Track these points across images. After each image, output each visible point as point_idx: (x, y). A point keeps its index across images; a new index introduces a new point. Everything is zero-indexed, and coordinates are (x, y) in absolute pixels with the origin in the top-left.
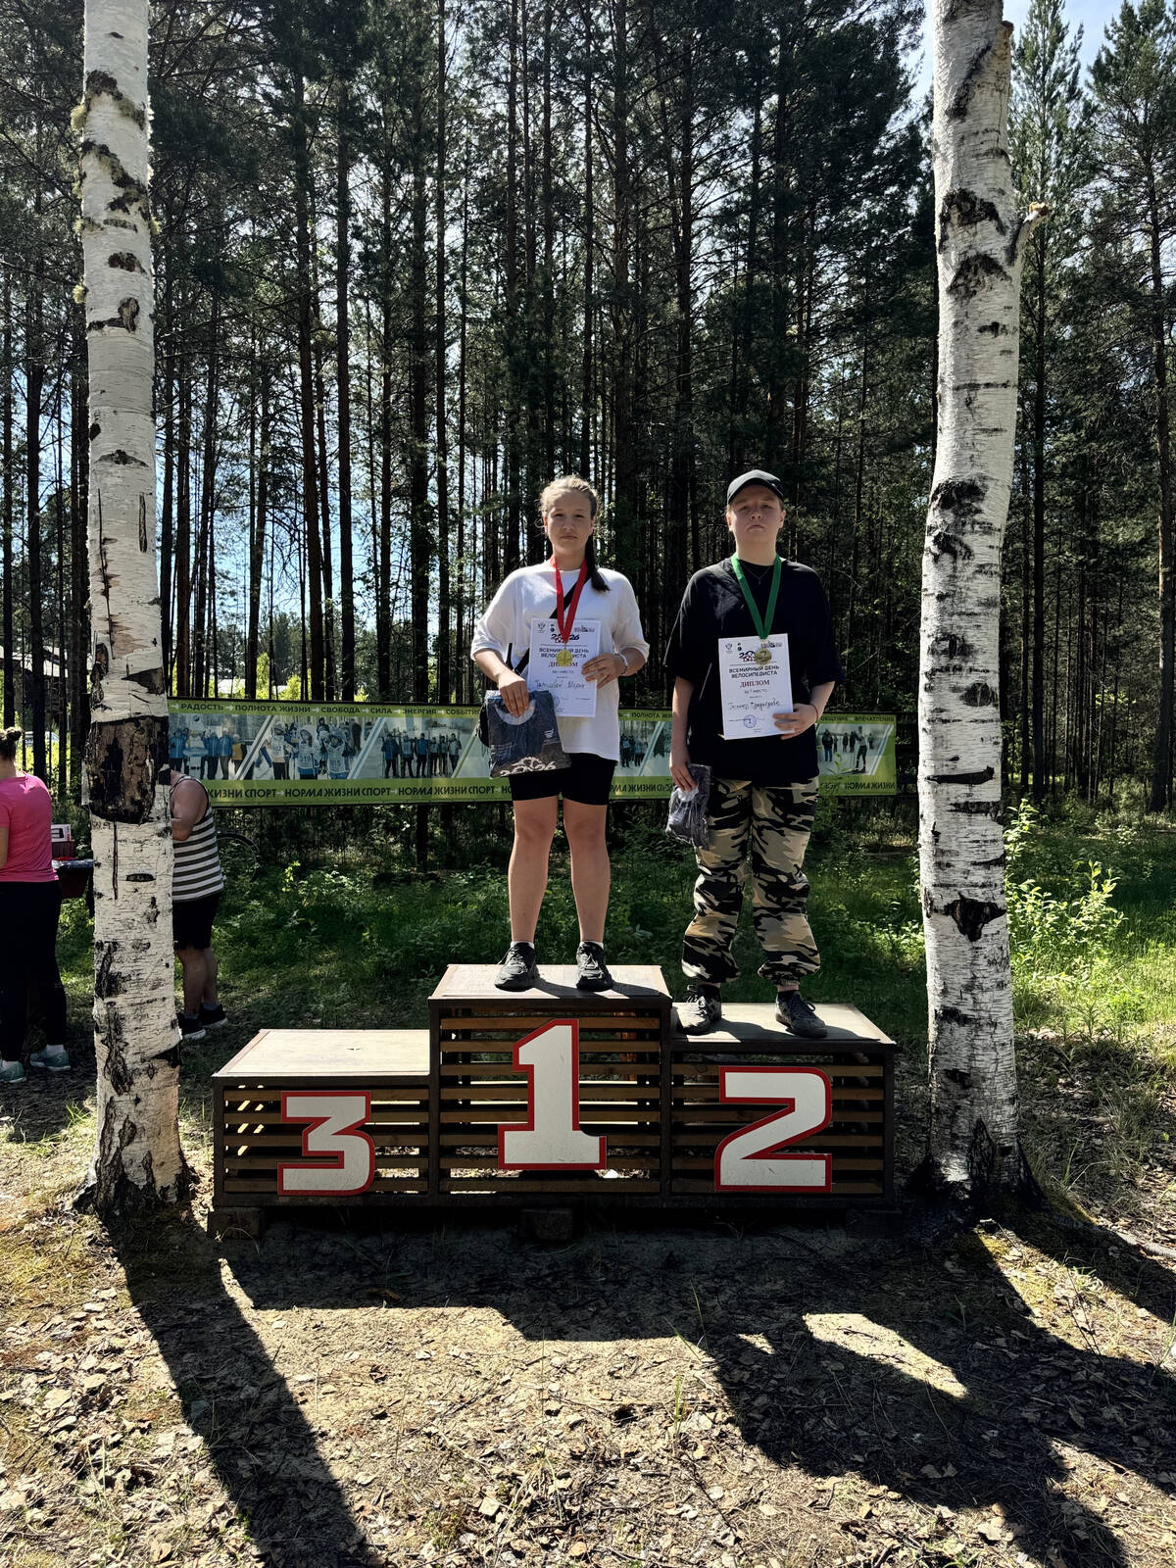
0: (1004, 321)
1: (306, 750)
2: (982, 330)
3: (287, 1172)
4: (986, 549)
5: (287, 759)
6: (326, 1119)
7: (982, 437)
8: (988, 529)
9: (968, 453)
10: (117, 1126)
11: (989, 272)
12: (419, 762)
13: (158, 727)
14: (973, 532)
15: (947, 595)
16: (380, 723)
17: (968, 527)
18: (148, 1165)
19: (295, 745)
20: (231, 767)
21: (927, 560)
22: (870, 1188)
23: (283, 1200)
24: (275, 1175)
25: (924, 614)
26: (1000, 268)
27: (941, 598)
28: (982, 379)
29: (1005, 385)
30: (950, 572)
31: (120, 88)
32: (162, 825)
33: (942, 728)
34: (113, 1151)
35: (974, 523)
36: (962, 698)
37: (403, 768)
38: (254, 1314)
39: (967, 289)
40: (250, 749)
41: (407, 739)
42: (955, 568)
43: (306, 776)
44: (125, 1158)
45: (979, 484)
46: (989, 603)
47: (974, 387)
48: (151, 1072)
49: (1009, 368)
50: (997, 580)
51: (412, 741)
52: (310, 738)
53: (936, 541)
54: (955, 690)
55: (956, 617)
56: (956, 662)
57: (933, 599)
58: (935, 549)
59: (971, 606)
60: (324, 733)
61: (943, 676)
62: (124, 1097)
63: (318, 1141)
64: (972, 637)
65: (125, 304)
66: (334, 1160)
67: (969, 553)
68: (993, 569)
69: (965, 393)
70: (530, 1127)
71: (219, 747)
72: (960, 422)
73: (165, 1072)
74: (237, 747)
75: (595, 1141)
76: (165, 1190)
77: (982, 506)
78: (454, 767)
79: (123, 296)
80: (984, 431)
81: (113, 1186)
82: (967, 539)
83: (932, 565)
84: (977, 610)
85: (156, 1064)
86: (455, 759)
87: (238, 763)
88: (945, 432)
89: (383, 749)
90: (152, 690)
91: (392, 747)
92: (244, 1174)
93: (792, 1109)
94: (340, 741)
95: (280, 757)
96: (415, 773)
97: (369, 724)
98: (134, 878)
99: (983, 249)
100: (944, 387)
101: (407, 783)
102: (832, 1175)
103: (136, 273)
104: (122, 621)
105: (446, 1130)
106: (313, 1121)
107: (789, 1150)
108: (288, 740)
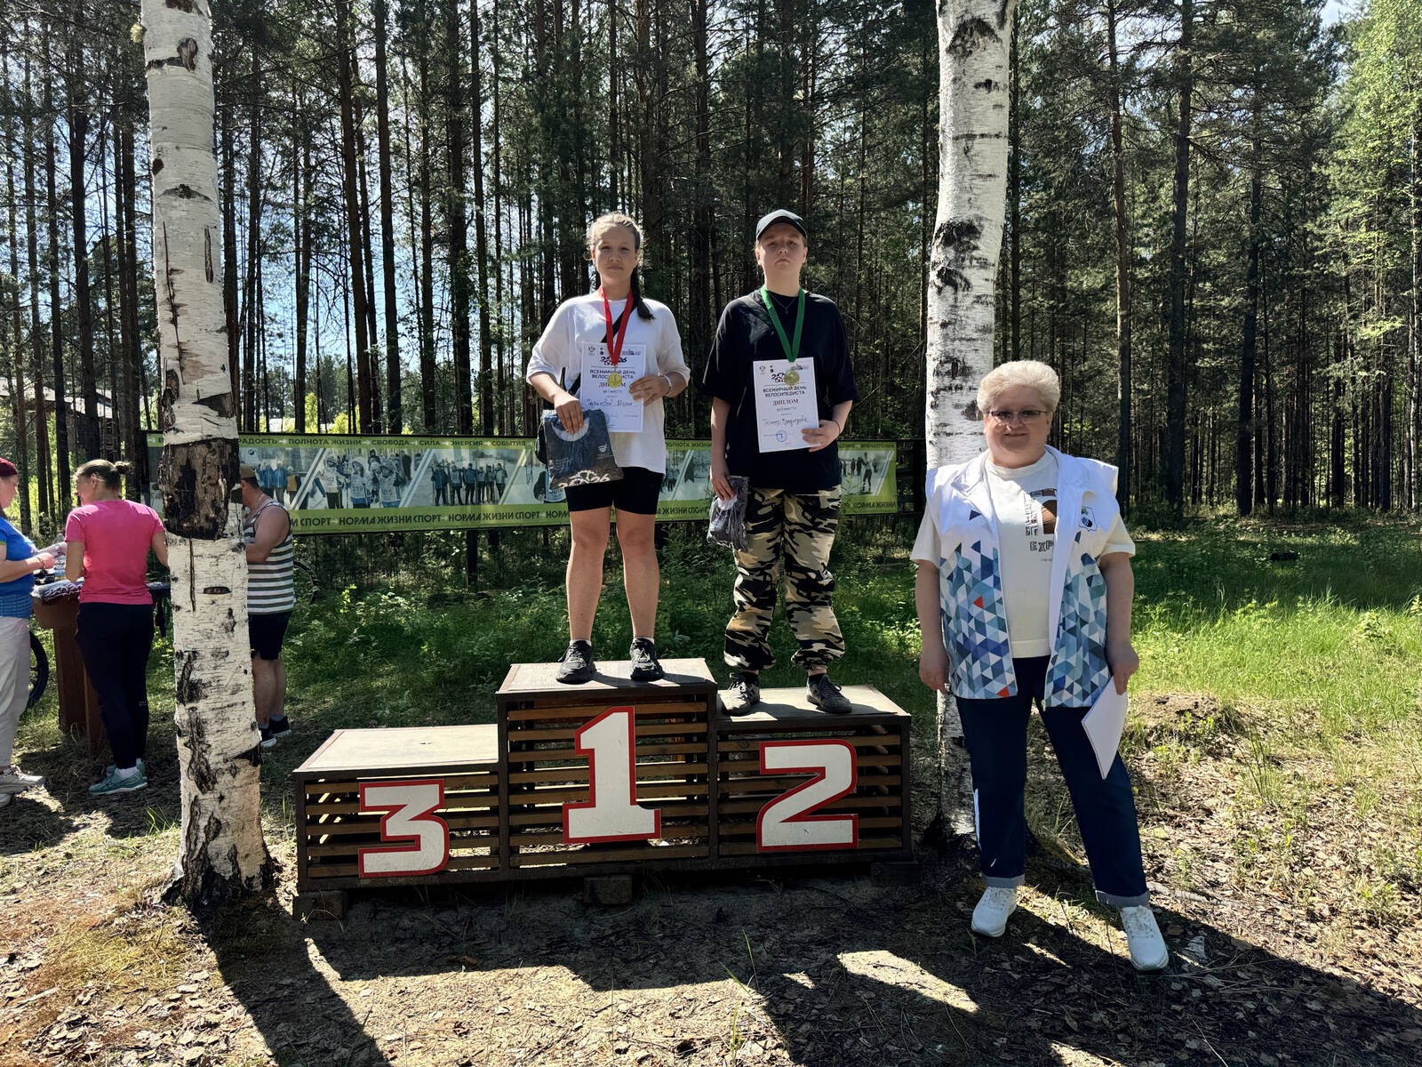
0: (995, 79)
1: (358, 481)
2: (977, 86)
3: (366, 856)
4: (982, 281)
5: (340, 490)
6: (401, 807)
7: (978, 182)
8: (984, 264)
9: (966, 196)
10: (203, 823)
11: (982, 34)
12: (467, 490)
13: (229, 449)
14: (971, 266)
15: (950, 323)
16: (429, 454)
17: (967, 262)
18: (233, 857)
19: (347, 476)
20: (287, 497)
21: (931, 292)
22: (892, 842)
23: (365, 882)
24: (356, 860)
25: (929, 340)
26: (992, 32)
27: (944, 325)
28: (978, 130)
29: (997, 136)
30: (951, 301)
33: (945, 439)
34: (199, 846)
35: (972, 258)
36: (963, 413)
37: (453, 497)
38: (342, 985)
39: (964, 48)
40: (304, 480)
41: (455, 470)
42: (956, 299)
43: (359, 504)
44: (211, 851)
45: (976, 224)
46: (985, 330)
47: (971, 137)
48: (234, 771)
49: (999, 121)
50: (992, 309)
51: (460, 470)
52: (362, 470)
53: (939, 275)
54: (957, 406)
55: (957, 342)
56: (958, 381)
57: (937, 327)
58: (938, 282)
59: (970, 332)
60: (375, 464)
61: (947, 394)
62: (209, 796)
63: (394, 828)
64: (972, 360)
65: (184, 44)
66: (412, 843)
67: (968, 285)
68: (989, 299)
69: (963, 142)
70: (592, 804)
71: (274, 479)
72: (959, 169)
73: (248, 771)
74: (291, 479)
75: (651, 813)
76: (250, 879)
77: (979, 243)
78: (501, 495)
79: (182, 36)
80: (980, 176)
81: (200, 878)
82: (967, 273)
83: (936, 297)
84: (975, 336)
85: (238, 763)
86: (501, 487)
87: (292, 494)
88: (946, 177)
89: (433, 479)
90: (222, 414)
91: (441, 477)
92: (326, 861)
93: (823, 776)
94: (391, 472)
95: (334, 488)
96: (464, 502)
97: (418, 455)
98: (211, 591)
99: (977, 14)
100: (944, 137)
101: (456, 510)
102: (859, 832)
103: (194, 14)
104: (190, 347)
105: (516, 811)
106: (392, 809)
107: (821, 813)
108: (340, 471)
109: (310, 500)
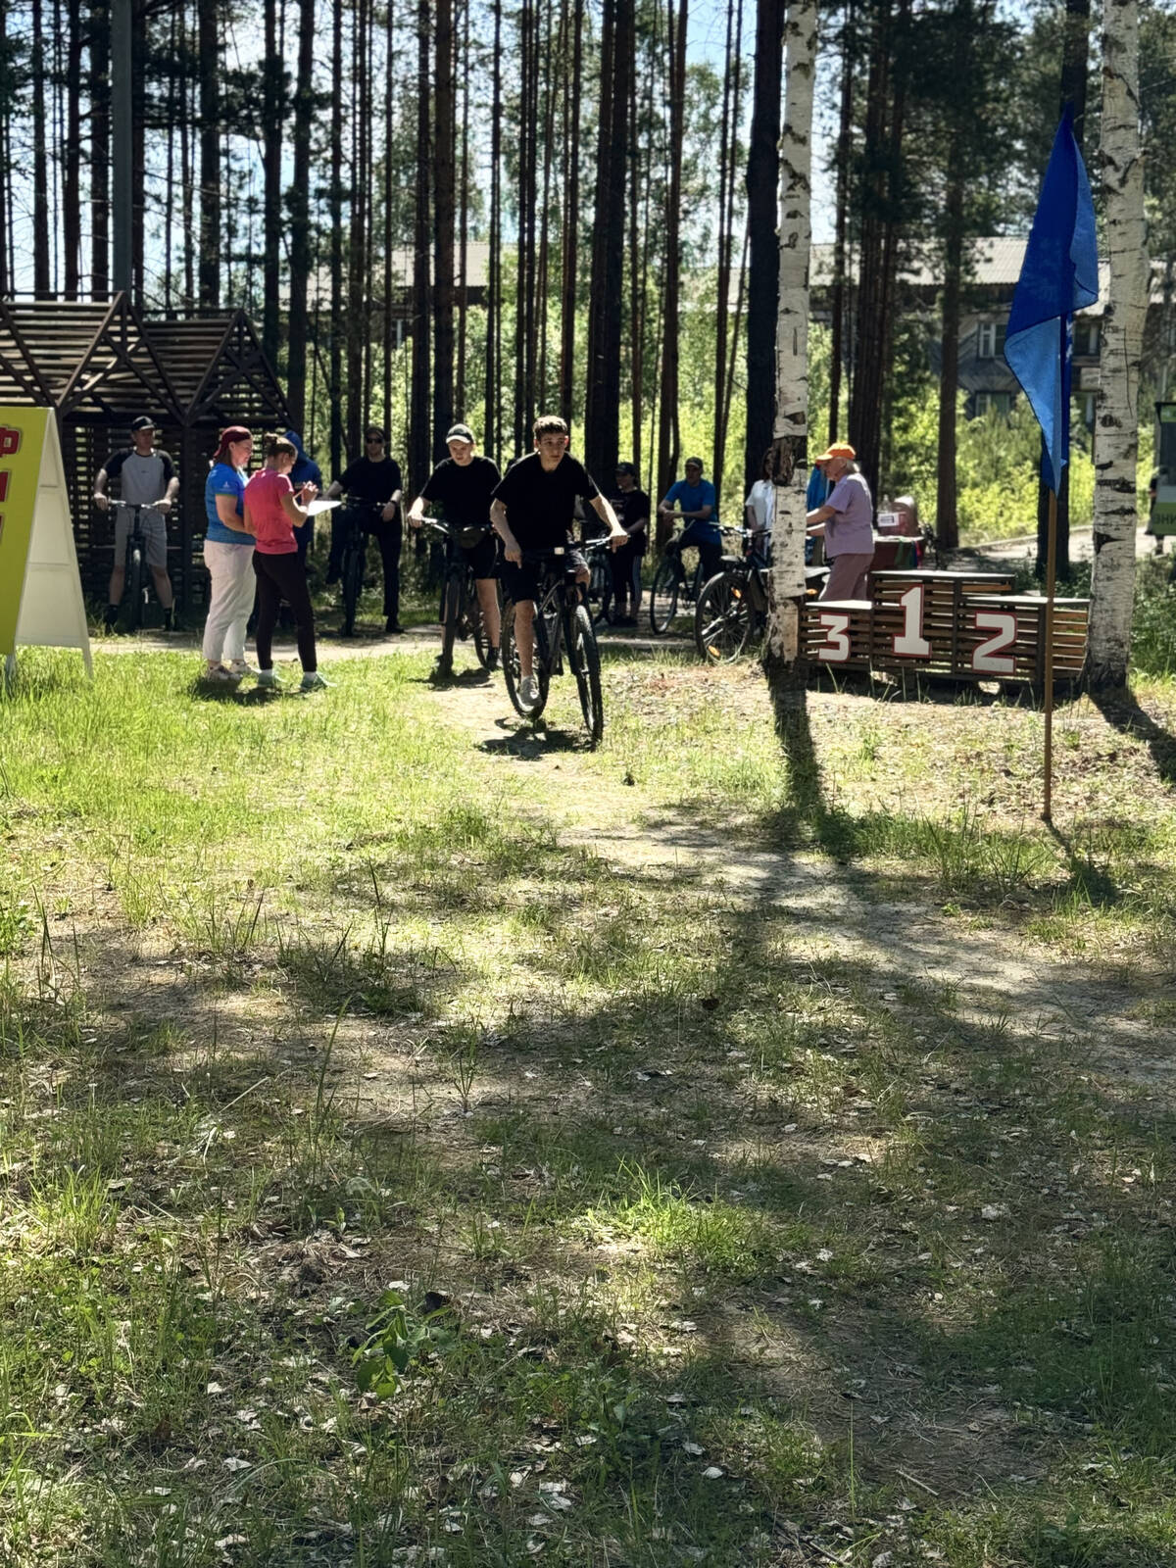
0: (1119, 218)
2: (1110, 224)
4: (1114, 341)
7: (1114, 280)
8: (1116, 330)
10: (771, 628)
11: (1111, 193)
13: (798, 441)
14: (1109, 332)
26: (1117, 191)
28: (1113, 249)
31: (794, 130)
32: (797, 488)
34: (768, 639)
35: (1110, 327)
36: (1100, 422)
45: (1114, 305)
46: (1115, 370)
49: (1124, 242)
62: (774, 615)
65: (791, 236)
66: (836, 645)
68: (1119, 351)
75: (927, 643)
76: (789, 662)
77: (1113, 317)
79: (790, 232)
80: (1115, 276)
85: (788, 601)
90: (796, 422)
93: (1002, 633)
98: (782, 512)
104: (784, 390)
105: (877, 635)
106: (830, 627)
107: (999, 653)
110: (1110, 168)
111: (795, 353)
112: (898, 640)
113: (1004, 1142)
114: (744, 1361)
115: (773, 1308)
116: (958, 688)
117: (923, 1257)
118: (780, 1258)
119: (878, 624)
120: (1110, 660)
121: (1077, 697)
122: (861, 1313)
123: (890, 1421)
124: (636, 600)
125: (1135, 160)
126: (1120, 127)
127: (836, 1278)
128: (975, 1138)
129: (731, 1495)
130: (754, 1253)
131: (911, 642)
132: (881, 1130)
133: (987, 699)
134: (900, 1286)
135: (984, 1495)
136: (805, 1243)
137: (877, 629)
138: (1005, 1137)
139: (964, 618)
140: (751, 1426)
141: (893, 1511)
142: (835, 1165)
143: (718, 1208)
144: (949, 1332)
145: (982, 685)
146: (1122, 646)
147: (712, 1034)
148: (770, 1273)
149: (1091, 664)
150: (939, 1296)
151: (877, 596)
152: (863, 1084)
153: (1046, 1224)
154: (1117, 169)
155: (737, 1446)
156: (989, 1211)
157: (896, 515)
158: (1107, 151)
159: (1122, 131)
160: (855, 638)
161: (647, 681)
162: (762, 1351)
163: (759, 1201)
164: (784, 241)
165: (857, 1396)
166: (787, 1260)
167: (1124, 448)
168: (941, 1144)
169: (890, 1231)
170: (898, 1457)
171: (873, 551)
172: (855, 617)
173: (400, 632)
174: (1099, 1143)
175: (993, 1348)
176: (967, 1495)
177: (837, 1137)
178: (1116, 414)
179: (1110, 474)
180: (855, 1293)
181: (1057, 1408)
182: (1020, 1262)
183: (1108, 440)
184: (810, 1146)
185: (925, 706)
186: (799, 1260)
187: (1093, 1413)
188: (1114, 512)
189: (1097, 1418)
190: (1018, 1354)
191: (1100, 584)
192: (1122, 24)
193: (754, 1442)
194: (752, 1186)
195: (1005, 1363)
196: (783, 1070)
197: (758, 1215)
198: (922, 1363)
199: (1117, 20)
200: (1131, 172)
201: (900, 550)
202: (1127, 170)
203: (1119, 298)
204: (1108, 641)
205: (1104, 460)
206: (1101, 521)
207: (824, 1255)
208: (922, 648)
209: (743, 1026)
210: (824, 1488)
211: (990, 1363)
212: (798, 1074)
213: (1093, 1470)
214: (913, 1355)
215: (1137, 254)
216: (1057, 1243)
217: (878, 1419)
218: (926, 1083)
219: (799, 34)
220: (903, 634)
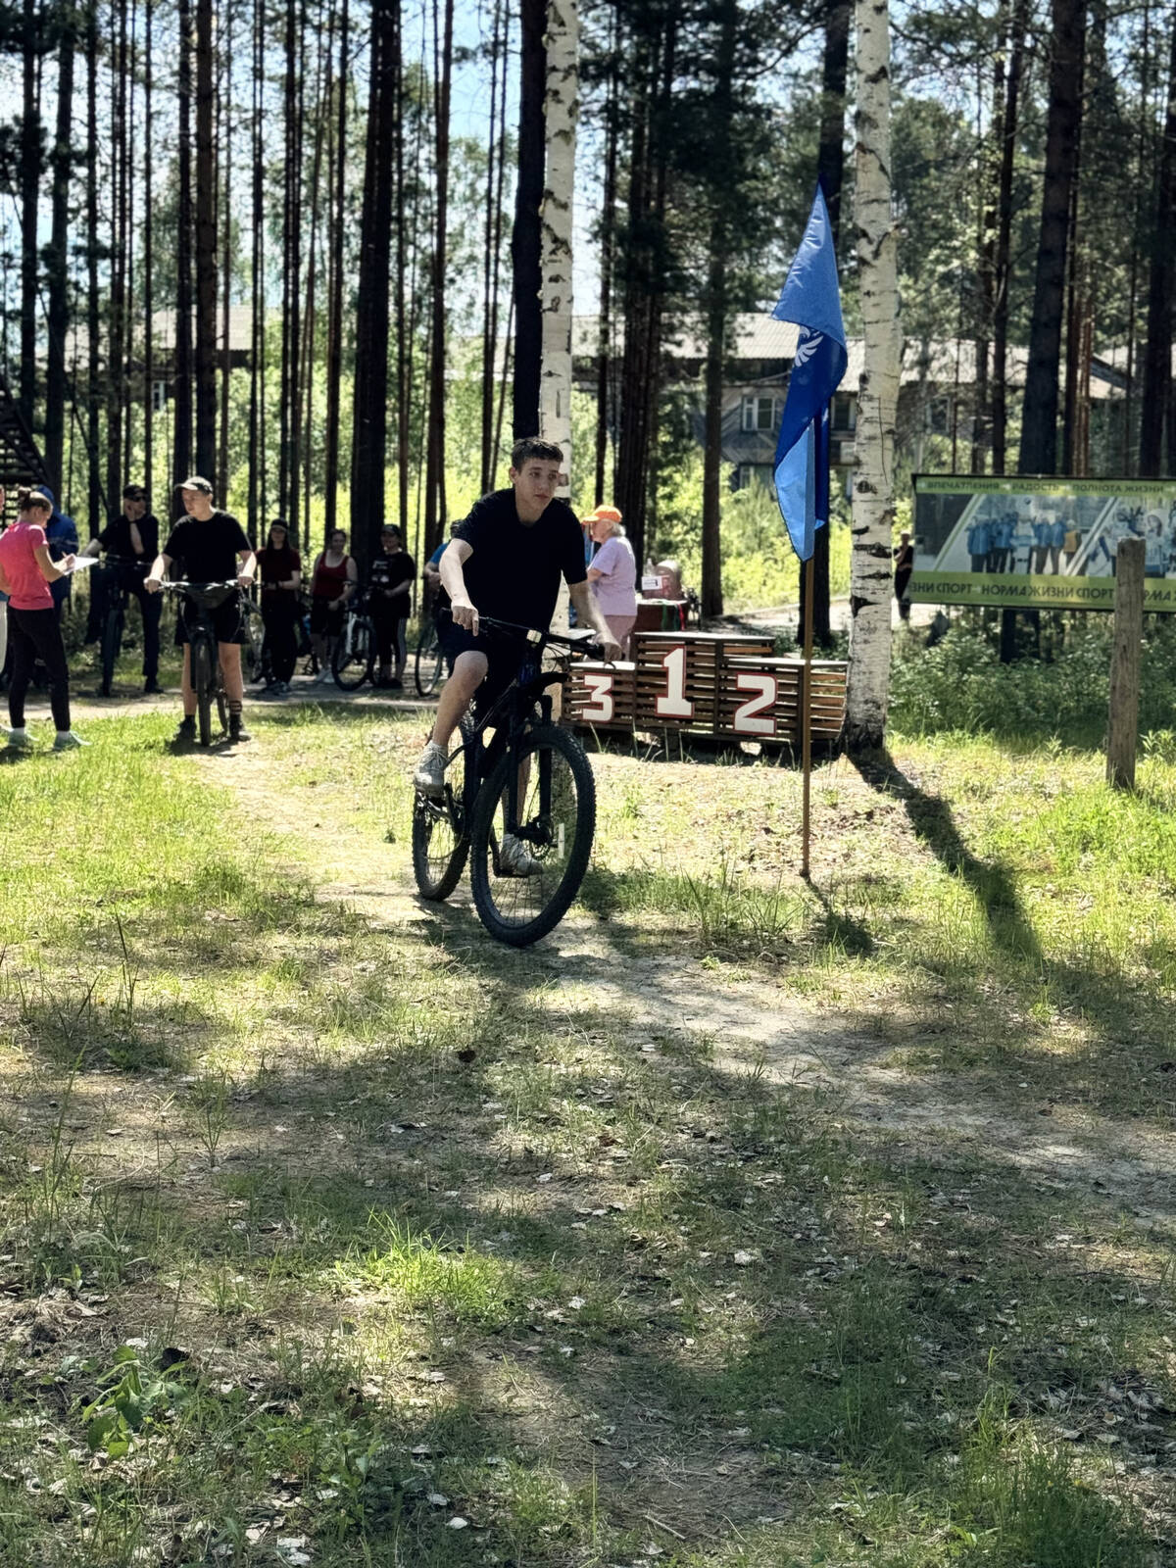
3: (584, 710)
19: (1140, 534)
20: (1063, 558)
40: (1085, 539)
43: (1154, 573)
52: (1160, 526)
65: (553, 300)
71: (1049, 537)
74: (1070, 536)
75: (690, 704)
87: (1070, 556)
93: (763, 694)
102: (776, 727)
105: (640, 695)
106: (594, 688)
107: (760, 714)
108: (1132, 527)
109: (1090, 564)
110: (863, 241)
111: (558, 415)
112: (661, 701)
113: (758, 1189)
114: (492, 1411)
115: (523, 1356)
116: (720, 747)
117: (675, 1303)
118: (532, 1307)
119: (641, 685)
120: (868, 721)
121: (835, 758)
122: (612, 1359)
123: (639, 1466)
124: (401, 662)
125: (887, 234)
126: (873, 201)
127: (588, 1325)
128: (729, 1185)
129: (475, 1545)
130: (505, 1303)
131: (673, 703)
132: (636, 1178)
133: (748, 760)
134: (652, 1332)
135: (731, 1538)
136: (557, 1292)
137: (641, 690)
138: (759, 1184)
139: (726, 680)
140: (498, 1475)
141: (640, 1556)
142: (589, 1214)
143: (469, 1258)
144: (699, 1377)
145: (744, 746)
146: (879, 708)
147: (468, 1086)
148: (521, 1322)
149: (849, 726)
150: (690, 1341)
151: (641, 656)
152: (619, 1132)
153: (798, 1269)
154: (870, 242)
155: (483, 1495)
156: (742, 1257)
157: (659, 578)
158: (861, 224)
159: (875, 205)
160: (618, 699)
161: (409, 742)
162: (510, 1400)
163: (513, 1251)
164: (546, 305)
165: (606, 1442)
166: (539, 1309)
167: (879, 514)
168: (696, 1191)
169: (643, 1278)
170: (647, 1502)
171: (636, 614)
172: (618, 678)
173: (160, 692)
174: (851, 1188)
175: (743, 1391)
176: (715, 1538)
177: (592, 1186)
178: (872, 481)
179: (866, 539)
180: (607, 1340)
181: (806, 1449)
182: (771, 1306)
183: (865, 506)
184: (564, 1196)
185: (687, 766)
186: (550, 1308)
187: (840, 1452)
188: (870, 577)
189: (844, 1457)
190: (768, 1396)
191: (857, 647)
192: (874, 101)
193: (500, 1491)
194: (505, 1236)
195: (755, 1406)
196: (539, 1121)
197: (510, 1264)
198: (672, 1408)
199: (869, 97)
200: (884, 244)
201: (665, 613)
202: (880, 243)
203: (874, 368)
204: (866, 702)
205: (860, 525)
206: (858, 585)
207: (577, 1303)
208: (685, 709)
209: (499, 1078)
210: (569, 1535)
211: (740, 1406)
212: (554, 1124)
213: (839, 1510)
214: (663, 1400)
215: (890, 325)
216: (809, 1286)
217: (627, 1465)
218: (682, 1132)
219: (559, 101)
220: (665, 695)
